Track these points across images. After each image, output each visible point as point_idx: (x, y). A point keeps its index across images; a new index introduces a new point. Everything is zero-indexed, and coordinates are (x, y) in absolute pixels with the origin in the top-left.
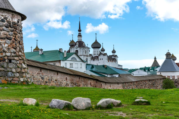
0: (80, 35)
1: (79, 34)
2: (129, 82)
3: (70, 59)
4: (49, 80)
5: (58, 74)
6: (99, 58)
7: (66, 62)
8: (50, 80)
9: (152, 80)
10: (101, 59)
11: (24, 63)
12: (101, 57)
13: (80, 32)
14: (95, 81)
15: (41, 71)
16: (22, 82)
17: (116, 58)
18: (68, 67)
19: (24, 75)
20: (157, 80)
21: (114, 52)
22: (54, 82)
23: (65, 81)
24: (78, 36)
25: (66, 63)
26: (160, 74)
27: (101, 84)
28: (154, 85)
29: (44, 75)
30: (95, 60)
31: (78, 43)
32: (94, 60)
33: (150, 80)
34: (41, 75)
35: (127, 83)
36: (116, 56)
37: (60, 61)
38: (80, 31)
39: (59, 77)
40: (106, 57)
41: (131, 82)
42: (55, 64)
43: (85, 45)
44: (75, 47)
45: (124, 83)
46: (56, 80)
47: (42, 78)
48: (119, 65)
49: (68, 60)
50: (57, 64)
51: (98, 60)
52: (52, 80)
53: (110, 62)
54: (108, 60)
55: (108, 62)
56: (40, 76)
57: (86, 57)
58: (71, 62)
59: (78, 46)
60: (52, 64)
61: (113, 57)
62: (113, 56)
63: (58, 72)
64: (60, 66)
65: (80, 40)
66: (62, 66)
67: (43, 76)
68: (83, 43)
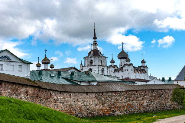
0: (95, 44)
1: (94, 42)
6: (124, 68)
9: (158, 90)
10: (126, 70)
12: (126, 68)
13: (95, 40)
17: (146, 69)
20: (167, 91)
21: (143, 62)
24: (93, 44)
26: (177, 83)
27: (51, 94)
30: (120, 71)
31: (93, 52)
32: (118, 72)
33: (153, 90)
36: (146, 67)
38: (95, 38)
40: (131, 68)
41: (115, 92)
43: (101, 54)
51: (123, 71)
53: (137, 73)
54: (134, 71)
55: (134, 73)
57: (102, 67)
59: (92, 55)
61: (142, 68)
62: (142, 66)
65: (95, 49)
68: (99, 52)
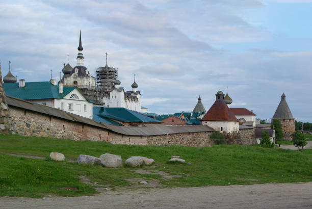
0: (80, 57)
1: (79, 54)
2: (158, 135)
3: (68, 96)
4: (37, 128)
5: (50, 120)
6: (111, 94)
7: (62, 101)
8: (39, 129)
9: (192, 133)
10: (114, 97)
11: (4, 103)
12: (114, 93)
13: (81, 52)
14: (107, 133)
15: (25, 114)
16: (3, 130)
17: (138, 96)
18: (66, 109)
19: (5, 120)
20: (199, 133)
21: (134, 86)
22: (45, 131)
23: (61, 130)
24: (78, 57)
25: (62, 103)
28: (195, 140)
29: (30, 120)
30: (105, 98)
31: (78, 70)
33: (189, 133)
34: (25, 120)
35: (155, 136)
36: (138, 93)
37: (53, 99)
38: (80, 49)
39: (53, 124)
40: (122, 94)
41: (161, 135)
42: (45, 104)
43: (89, 73)
44: (73, 75)
45: (150, 136)
46: (48, 129)
47: (28, 125)
48: (142, 108)
49: (65, 98)
50: (49, 104)
51: (109, 98)
52: (42, 129)
53: (128, 102)
54: (125, 99)
55: (124, 102)
56: (25, 122)
58: (71, 102)
59: (77, 75)
60: (41, 103)
61: (132, 95)
62: (132, 92)
63: (51, 117)
64: (53, 107)
65: (81, 65)
66: (56, 107)
67: (28, 123)
68: (86, 71)
